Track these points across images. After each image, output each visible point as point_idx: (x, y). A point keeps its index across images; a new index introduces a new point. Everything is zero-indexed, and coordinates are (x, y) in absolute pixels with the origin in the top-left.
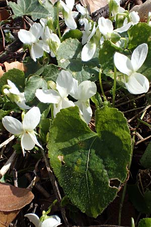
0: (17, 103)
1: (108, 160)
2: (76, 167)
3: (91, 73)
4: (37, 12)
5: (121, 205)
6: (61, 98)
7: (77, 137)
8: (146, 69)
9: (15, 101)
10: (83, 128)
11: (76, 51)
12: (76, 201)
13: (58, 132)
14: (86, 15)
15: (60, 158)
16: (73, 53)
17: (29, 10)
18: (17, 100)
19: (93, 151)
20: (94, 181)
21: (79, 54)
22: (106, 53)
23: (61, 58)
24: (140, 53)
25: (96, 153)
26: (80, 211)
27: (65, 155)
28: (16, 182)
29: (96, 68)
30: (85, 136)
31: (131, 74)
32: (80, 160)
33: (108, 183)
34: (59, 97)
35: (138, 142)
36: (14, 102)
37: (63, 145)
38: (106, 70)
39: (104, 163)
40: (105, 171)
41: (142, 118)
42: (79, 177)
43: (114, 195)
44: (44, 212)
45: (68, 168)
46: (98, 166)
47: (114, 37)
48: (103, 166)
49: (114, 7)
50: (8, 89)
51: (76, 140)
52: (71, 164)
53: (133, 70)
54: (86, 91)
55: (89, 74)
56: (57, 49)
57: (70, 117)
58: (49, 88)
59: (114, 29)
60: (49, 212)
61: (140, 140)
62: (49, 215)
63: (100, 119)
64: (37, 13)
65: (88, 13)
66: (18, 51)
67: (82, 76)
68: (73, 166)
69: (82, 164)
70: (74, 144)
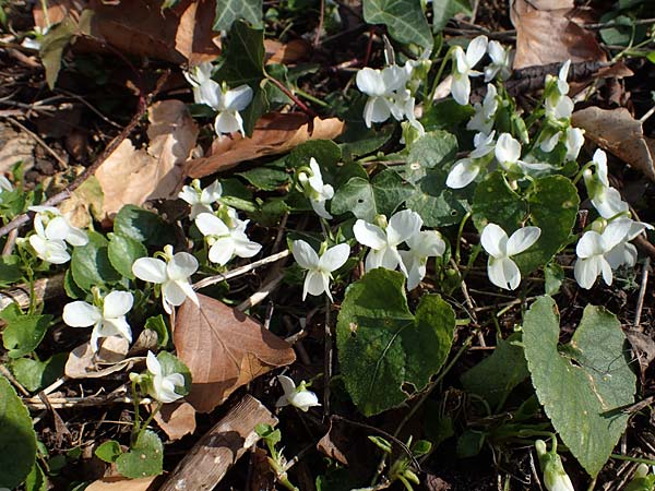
0: (313, 201)
1: (413, 358)
2: (369, 348)
3: (452, 207)
4: (408, 22)
5: (406, 419)
6: (387, 244)
7: (386, 311)
8: (537, 250)
9: (311, 197)
10: (399, 302)
11: (445, 157)
12: (352, 388)
13: (364, 292)
14: (502, 66)
15: (353, 327)
16: (439, 159)
17: (394, 8)
18: (314, 197)
19: (400, 340)
20: (384, 375)
21: (448, 165)
22: (490, 190)
23: (415, 161)
24: (526, 236)
25: (402, 343)
26: (351, 401)
27: (360, 326)
28: (268, 322)
29: (464, 203)
30: (398, 314)
31: (500, 257)
32: (378, 342)
33: (400, 384)
34: (384, 242)
35: (474, 348)
36: (309, 199)
37: (362, 311)
38: (477, 215)
39: (406, 360)
40: (403, 369)
41: (498, 315)
42: (368, 361)
43: (401, 401)
44: (304, 382)
45: (358, 344)
46: (398, 360)
47: (514, 171)
48: (404, 363)
49: (553, 93)
50: (308, 175)
51: (384, 314)
52: (364, 341)
53: (505, 254)
54: (428, 246)
55: (448, 208)
56: (415, 141)
57: (389, 282)
58: (376, 223)
59: (520, 159)
60: (309, 384)
61: (480, 345)
62: (308, 389)
63: (426, 306)
64: (408, 26)
65: (507, 63)
66: (339, 67)
67: (437, 207)
68: (366, 344)
69: (378, 348)
70: (378, 316)
